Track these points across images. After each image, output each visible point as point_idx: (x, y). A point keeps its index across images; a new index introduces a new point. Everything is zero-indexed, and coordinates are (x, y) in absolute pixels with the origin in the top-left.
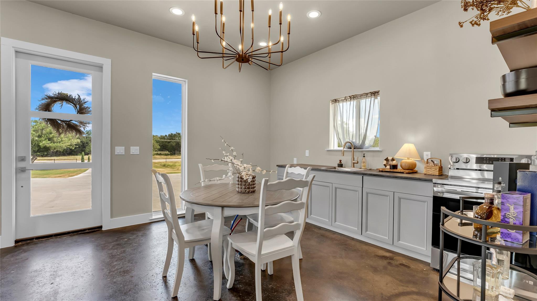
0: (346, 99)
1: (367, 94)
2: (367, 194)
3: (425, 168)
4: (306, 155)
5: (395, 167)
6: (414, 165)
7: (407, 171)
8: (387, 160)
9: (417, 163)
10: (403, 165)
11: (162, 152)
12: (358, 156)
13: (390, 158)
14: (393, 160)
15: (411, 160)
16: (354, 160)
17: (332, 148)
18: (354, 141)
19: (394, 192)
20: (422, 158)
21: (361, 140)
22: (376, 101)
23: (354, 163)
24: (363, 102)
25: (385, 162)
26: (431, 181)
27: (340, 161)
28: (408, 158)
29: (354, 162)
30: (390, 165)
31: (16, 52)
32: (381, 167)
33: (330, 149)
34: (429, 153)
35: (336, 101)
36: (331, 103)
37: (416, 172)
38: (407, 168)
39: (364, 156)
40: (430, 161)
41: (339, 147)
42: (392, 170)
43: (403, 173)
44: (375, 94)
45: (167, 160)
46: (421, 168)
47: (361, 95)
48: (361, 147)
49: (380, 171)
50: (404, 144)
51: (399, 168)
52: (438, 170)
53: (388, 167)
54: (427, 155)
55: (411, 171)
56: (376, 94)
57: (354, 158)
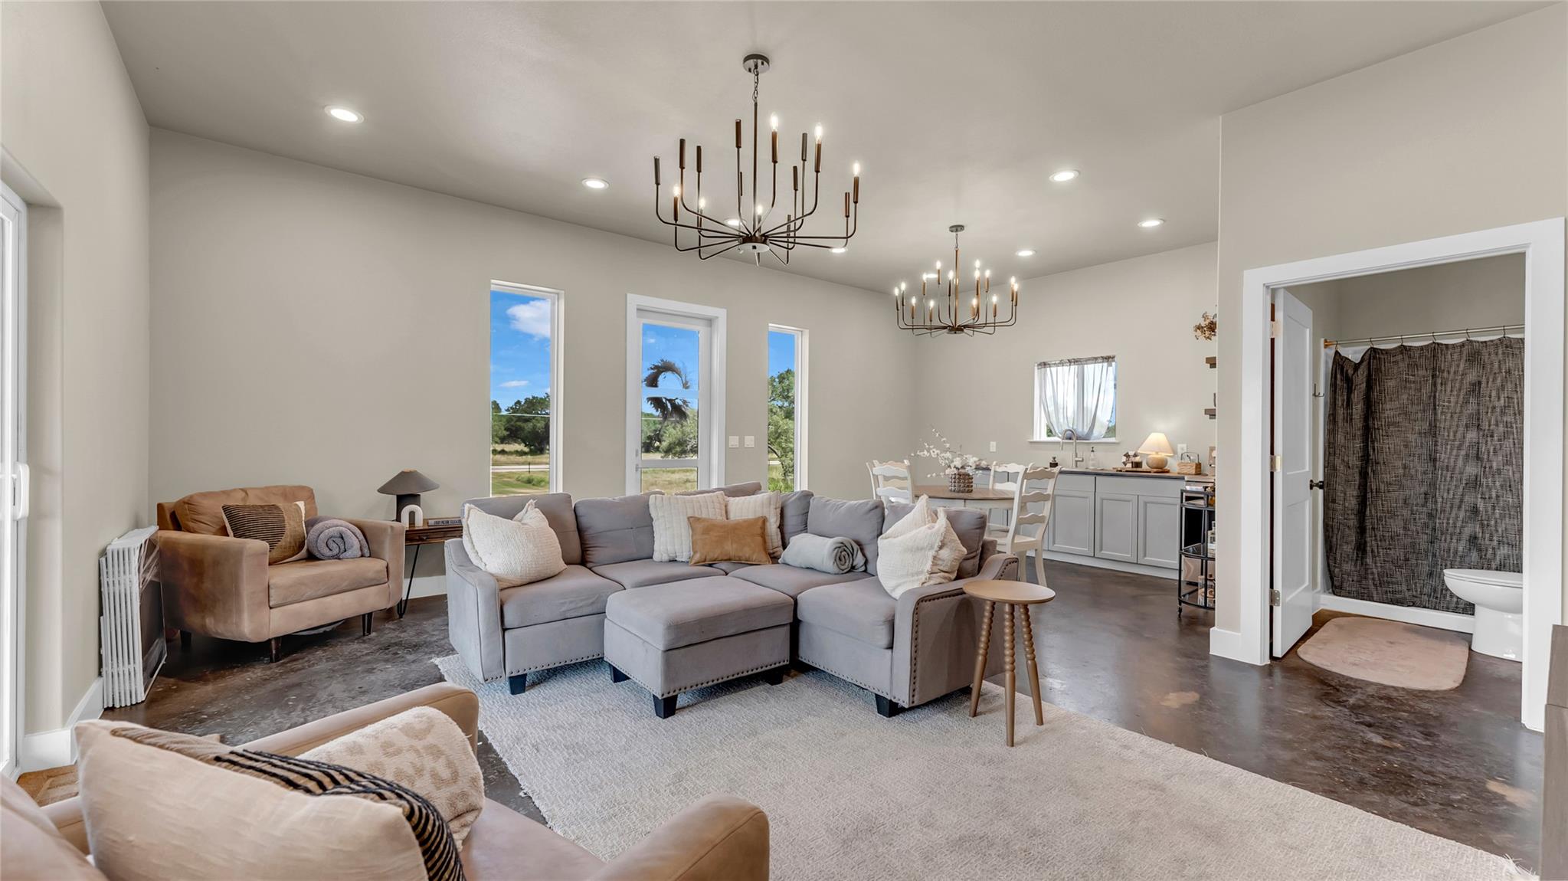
0: (1062, 363)
1: (1096, 359)
2: (1102, 500)
3: (1178, 465)
4: (991, 450)
5: (1138, 465)
6: (1165, 462)
7: (1155, 470)
8: (1127, 455)
9: (1169, 459)
10: (1150, 462)
11: (508, 448)
12: (1083, 452)
13: (1131, 453)
14: (1135, 455)
15: (1162, 455)
16: (1076, 457)
17: (1036, 438)
18: (1075, 427)
19: (1138, 496)
20: (1175, 452)
21: (1087, 426)
22: (1110, 368)
23: (1077, 461)
24: (1089, 368)
25: (1124, 459)
26: (1183, 478)
27: (1054, 458)
28: (1157, 453)
29: (1077, 459)
30: (1132, 463)
31: (638, 309)
32: (1120, 466)
33: (1035, 440)
34: (1184, 446)
35: (1044, 365)
36: (1036, 368)
37: (1168, 472)
38: (1155, 466)
39: (1093, 451)
40: (1185, 455)
41: (1049, 436)
42: (1135, 469)
43: (1150, 472)
44: (1108, 359)
45: (531, 466)
46: (1174, 466)
47: (1089, 359)
48: (1086, 437)
49: (1117, 471)
50: (1150, 434)
51: (1145, 467)
52: (1194, 467)
53: (1129, 465)
54: (1182, 448)
55: (1160, 470)
56: (1110, 360)
57: (1076, 454)
